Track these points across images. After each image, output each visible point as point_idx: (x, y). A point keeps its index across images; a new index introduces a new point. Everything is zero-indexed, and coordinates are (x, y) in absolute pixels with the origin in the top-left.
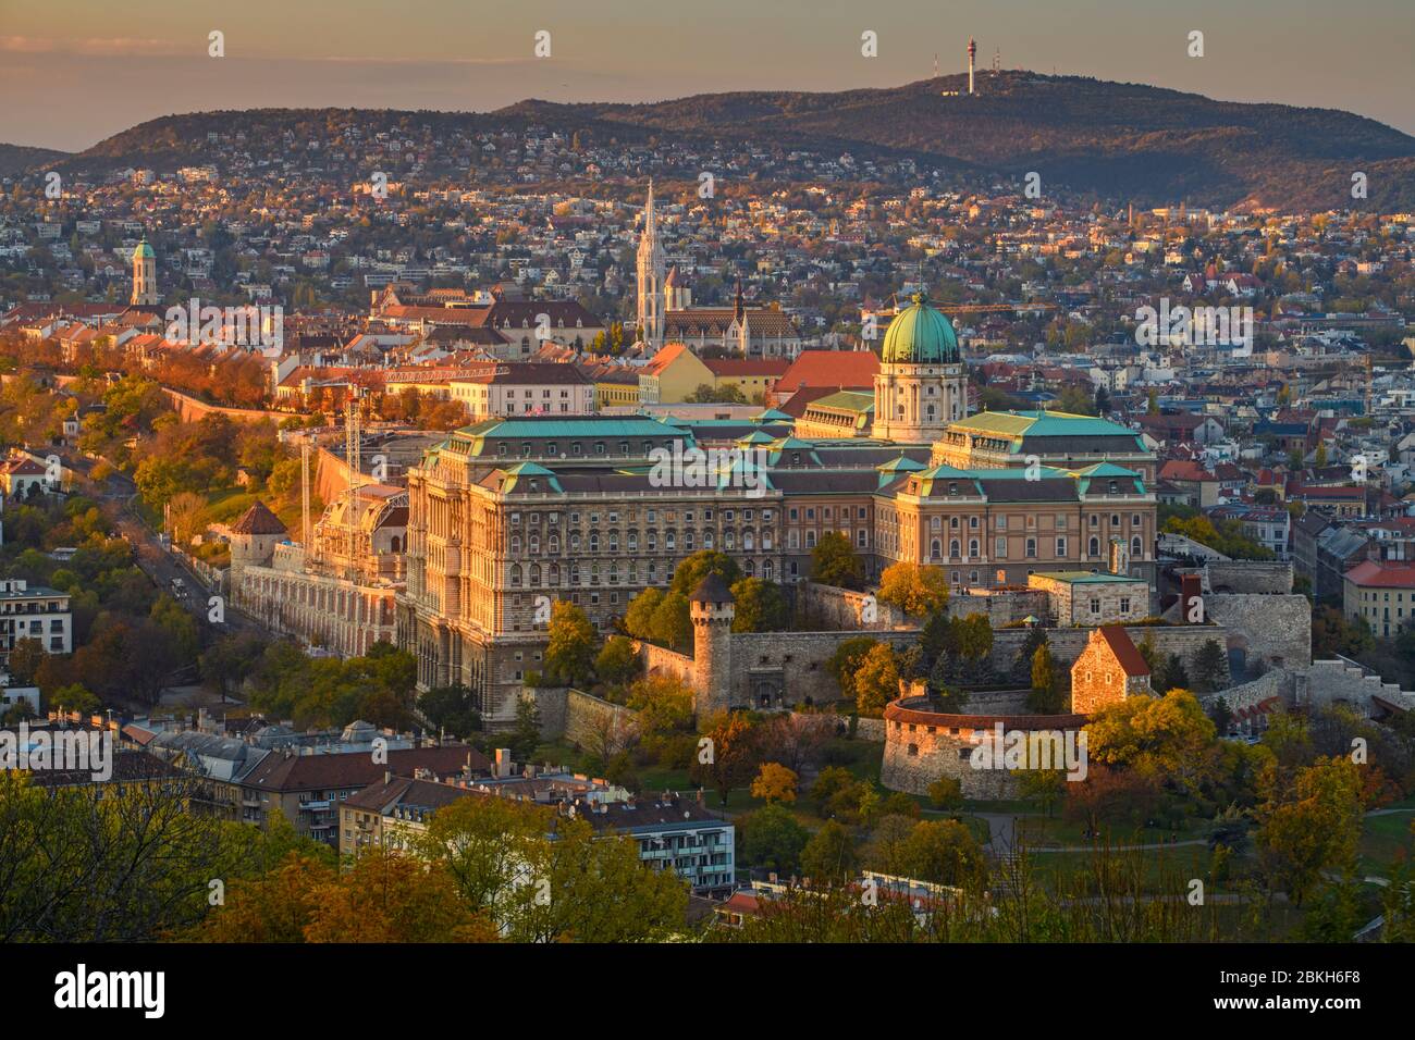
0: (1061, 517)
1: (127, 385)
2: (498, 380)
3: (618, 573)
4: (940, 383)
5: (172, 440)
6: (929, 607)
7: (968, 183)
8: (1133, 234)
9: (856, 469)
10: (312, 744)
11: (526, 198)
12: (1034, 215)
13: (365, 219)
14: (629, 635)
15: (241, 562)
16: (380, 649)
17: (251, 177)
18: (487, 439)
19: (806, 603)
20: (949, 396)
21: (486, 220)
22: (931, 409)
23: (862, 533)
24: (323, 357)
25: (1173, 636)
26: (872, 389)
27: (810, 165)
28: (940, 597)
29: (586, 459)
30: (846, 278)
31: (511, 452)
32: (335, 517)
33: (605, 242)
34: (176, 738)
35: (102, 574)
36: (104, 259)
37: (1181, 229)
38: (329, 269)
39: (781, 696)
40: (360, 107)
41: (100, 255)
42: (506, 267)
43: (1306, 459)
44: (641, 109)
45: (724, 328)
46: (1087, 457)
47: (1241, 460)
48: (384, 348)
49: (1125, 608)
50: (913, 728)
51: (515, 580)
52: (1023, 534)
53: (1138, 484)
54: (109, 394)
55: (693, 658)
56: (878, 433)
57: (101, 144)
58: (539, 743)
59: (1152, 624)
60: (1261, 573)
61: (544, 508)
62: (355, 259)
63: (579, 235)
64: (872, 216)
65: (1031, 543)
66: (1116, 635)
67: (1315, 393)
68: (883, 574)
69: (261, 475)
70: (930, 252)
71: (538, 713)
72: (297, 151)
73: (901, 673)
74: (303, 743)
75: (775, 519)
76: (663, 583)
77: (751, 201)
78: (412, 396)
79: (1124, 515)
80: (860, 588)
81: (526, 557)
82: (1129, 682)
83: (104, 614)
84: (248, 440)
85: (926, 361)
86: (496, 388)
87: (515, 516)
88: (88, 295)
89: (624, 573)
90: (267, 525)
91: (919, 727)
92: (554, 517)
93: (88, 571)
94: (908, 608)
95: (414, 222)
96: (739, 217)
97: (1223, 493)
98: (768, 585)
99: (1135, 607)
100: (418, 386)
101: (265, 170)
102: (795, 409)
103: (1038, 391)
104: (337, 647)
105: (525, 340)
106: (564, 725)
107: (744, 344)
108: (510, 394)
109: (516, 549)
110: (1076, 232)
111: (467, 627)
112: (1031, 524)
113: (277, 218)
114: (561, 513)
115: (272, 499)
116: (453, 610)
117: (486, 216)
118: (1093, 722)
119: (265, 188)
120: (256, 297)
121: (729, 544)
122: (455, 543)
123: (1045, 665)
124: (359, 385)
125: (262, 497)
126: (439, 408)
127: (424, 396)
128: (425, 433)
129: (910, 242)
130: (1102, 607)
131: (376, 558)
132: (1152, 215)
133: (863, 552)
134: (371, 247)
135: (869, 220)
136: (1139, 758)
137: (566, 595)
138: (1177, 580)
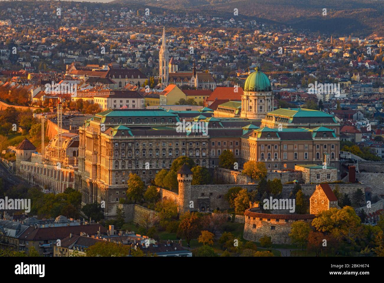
0: (306, 145)
2: (111, 97)
3: (152, 164)
4: (264, 99)
6: (260, 176)
7: (275, 28)
8: (332, 46)
9: (235, 128)
10: (44, 224)
11: (121, 33)
12: (297, 40)
13: (64, 39)
14: (156, 186)
15: (20, 160)
16: (69, 190)
17: (23, 24)
18: (107, 117)
19: (217, 175)
20: (267, 102)
21: (106, 40)
22: (261, 108)
23: (237, 151)
25: (345, 187)
26: (241, 100)
27: (219, 22)
28: (264, 173)
29: (141, 124)
30: (232, 62)
31: (115, 122)
32: (53, 144)
33: (148, 48)
37: (349, 45)
38: (51, 57)
39: (208, 207)
42: (113, 57)
44: (161, 2)
45: (189, 79)
46: (315, 125)
49: (329, 177)
50: (254, 219)
51: (116, 166)
52: (293, 151)
53: (333, 134)
55: (178, 194)
56: (243, 116)
58: (124, 223)
59: (338, 183)
60: (377, 165)
61: (127, 141)
62: (60, 54)
63: (139, 46)
65: (296, 154)
66: (325, 187)
68: (244, 165)
69: (27, 129)
70: (261, 53)
71: (124, 213)
72: (40, 15)
73: (250, 199)
74: (41, 223)
75: (207, 145)
76: (168, 168)
77: (199, 34)
78: (80, 102)
79: (328, 145)
81: (120, 158)
82: (330, 204)
84: (22, 117)
85: (259, 91)
86: (110, 99)
87: (116, 144)
89: (154, 164)
90: (29, 147)
91: (256, 219)
92: (130, 144)
94: (253, 177)
95: (81, 41)
96: (194, 40)
97: (363, 137)
98: (204, 168)
99: (332, 177)
100: (83, 98)
101: (28, 22)
102: (214, 107)
103: (298, 101)
104: (54, 190)
105: (120, 83)
106: (133, 217)
107: (196, 85)
108: (115, 101)
109: (116, 155)
110: (312, 46)
111: (99, 183)
112: (296, 148)
113: (33, 39)
114: (132, 143)
115: (31, 137)
116: (94, 177)
117: (106, 39)
118: (318, 217)
119: (28, 28)
120: (25, 67)
121: (191, 154)
122: (95, 153)
123: (301, 197)
124: (62, 98)
125: (27, 137)
126: (89, 106)
127: (85, 102)
128: (85, 115)
129: (254, 49)
130: (320, 177)
131: (68, 158)
132: (339, 40)
133: (238, 157)
134: (66, 49)
135: (240, 41)
136: (334, 230)
137: (134, 172)
138: (347, 168)
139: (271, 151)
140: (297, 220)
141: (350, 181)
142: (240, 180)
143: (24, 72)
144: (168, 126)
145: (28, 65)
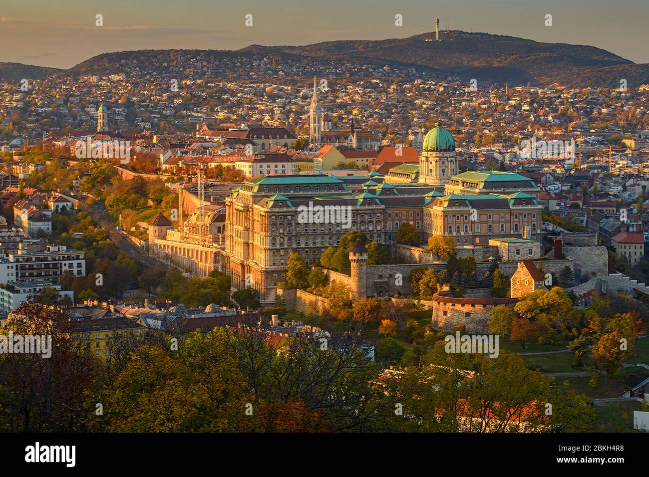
0: (502, 215)
1: (99, 164)
2: (255, 161)
3: (317, 241)
4: (447, 160)
5: (120, 187)
6: (449, 253)
7: (437, 77)
8: (508, 98)
9: (413, 196)
10: (194, 314)
11: (255, 85)
12: (466, 90)
13: (188, 95)
14: (322, 267)
15: (153, 238)
16: (215, 273)
17: (140, 78)
18: (259, 185)
19: (396, 252)
20: (451, 165)
21: (239, 95)
22: (443, 171)
23: (418, 223)
24: (181, 152)
25: (551, 264)
26: (419, 163)
27: (371, 70)
28: (453, 249)
29: (301, 193)
30: (389, 117)
31: (270, 191)
32: (193, 219)
33: (289, 103)
34: (136, 312)
35: (94, 244)
36: (81, 113)
37: (528, 95)
38: (174, 116)
39: (388, 291)
40: (184, 49)
41: (79, 111)
42: (247, 114)
43: (589, 190)
44: (300, 48)
45: (346, 138)
46: (511, 190)
47: (562, 191)
48: (206, 148)
49: (530, 253)
50: (445, 304)
51: (273, 244)
52: (486, 222)
53: (534, 201)
54: (91, 168)
55: (350, 276)
56: (421, 181)
57: (77, 66)
58: (286, 312)
59: (542, 260)
60: (584, 237)
61: (285, 214)
62: (185, 111)
63: (277, 100)
64: (399, 91)
65: (490, 226)
66: (529, 264)
67: (588, 163)
68: (429, 240)
69: (159, 202)
70: (424, 106)
71: (284, 300)
72: (158, 68)
73: (438, 281)
74: (190, 313)
75: (382, 217)
76: (335, 245)
77: (348, 85)
78: (219, 167)
79: (529, 214)
80: (418, 246)
81: (278, 235)
82: (535, 284)
83: (98, 260)
84: (152, 187)
85: (441, 150)
86: (255, 164)
87: (273, 217)
88: (75, 128)
89: (319, 240)
90: (164, 222)
91: (447, 304)
92: (289, 217)
93: (88, 242)
94: (439, 254)
95: (209, 96)
96: (344, 92)
97: (558, 205)
98: (380, 245)
99: (535, 252)
100: (222, 164)
101: (145, 75)
102: (384, 170)
103: (475, 163)
104: (196, 273)
105: (263, 144)
106: (295, 305)
107: (354, 145)
108: (261, 167)
109: (273, 231)
110: (485, 97)
111: (253, 264)
112: (490, 218)
113: (152, 95)
114: (292, 216)
115: (164, 211)
116: (246, 257)
117: (239, 93)
118: (521, 301)
119: (146, 83)
120: (144, 128)
121: (363, 228)
122: (247, 229)
123: (499, 278)
124: (203, 163)
125: (159, 210)
126: (231, 172)
127: (225, 168)
128: (226, 183)
129: (415, 102)
130: (521, 253)
131: (211, 236)
132: (515, 90)
133: (419, 231)
134: (191, 106)
135: (397, 93)
136: (541, 315)
137: (295, 250)
138: (551, 241)
139: (461, 224)
140: (497, 305)
141: (556, 257)
142: (424, 258)
143: (148, 134)
144: (334, 194)
145: (148, 125)
